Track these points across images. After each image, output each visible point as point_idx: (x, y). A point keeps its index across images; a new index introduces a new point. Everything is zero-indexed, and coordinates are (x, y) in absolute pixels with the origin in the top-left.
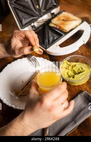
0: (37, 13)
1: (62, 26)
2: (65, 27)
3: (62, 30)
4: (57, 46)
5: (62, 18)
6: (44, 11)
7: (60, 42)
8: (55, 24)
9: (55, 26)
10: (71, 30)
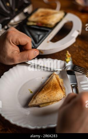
0: (9, 12)
2: (48, 21)
4: (48, 42)
6: (16, 10)
7: (50, 37)
9: (35, 24)
10: (57, 24)
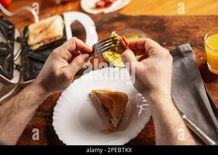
1: (51, 35)
3: (55, 40)
5: (38, 31)
8: (38, 43)
